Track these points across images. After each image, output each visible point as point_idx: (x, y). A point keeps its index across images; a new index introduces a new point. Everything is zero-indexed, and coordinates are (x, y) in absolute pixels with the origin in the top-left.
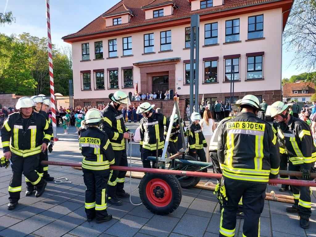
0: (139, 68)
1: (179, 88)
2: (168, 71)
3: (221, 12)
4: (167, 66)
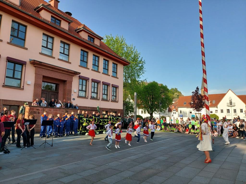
0: (35, 67)
1: (74, 99)
2: (66, 81)
3: (107, 53)
4: (66, 75)
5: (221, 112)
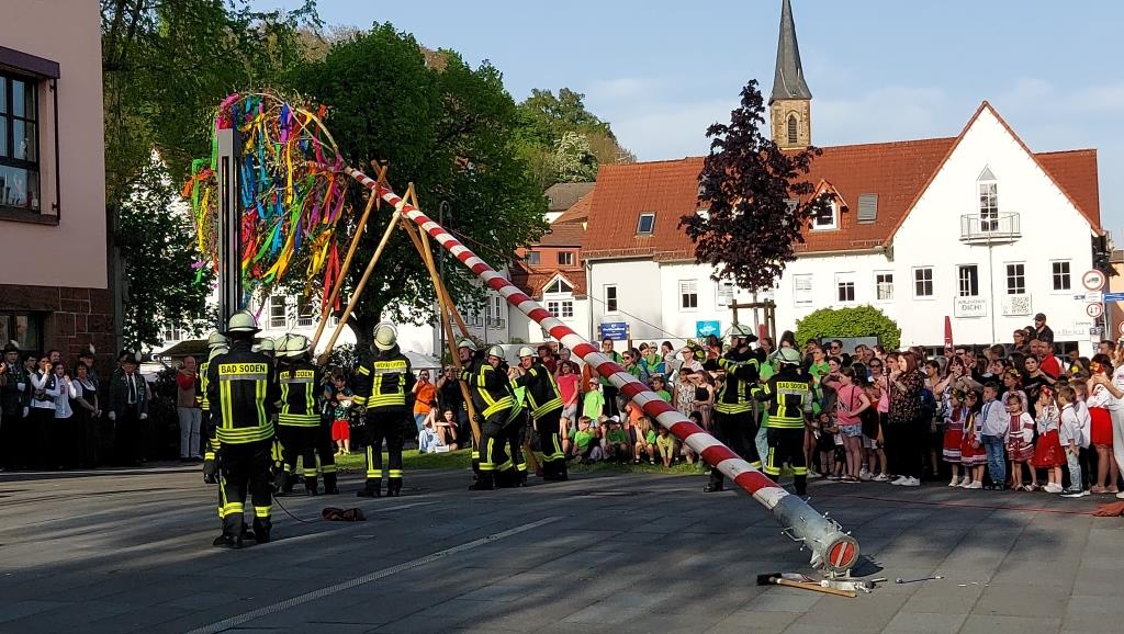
5: (920, 292)
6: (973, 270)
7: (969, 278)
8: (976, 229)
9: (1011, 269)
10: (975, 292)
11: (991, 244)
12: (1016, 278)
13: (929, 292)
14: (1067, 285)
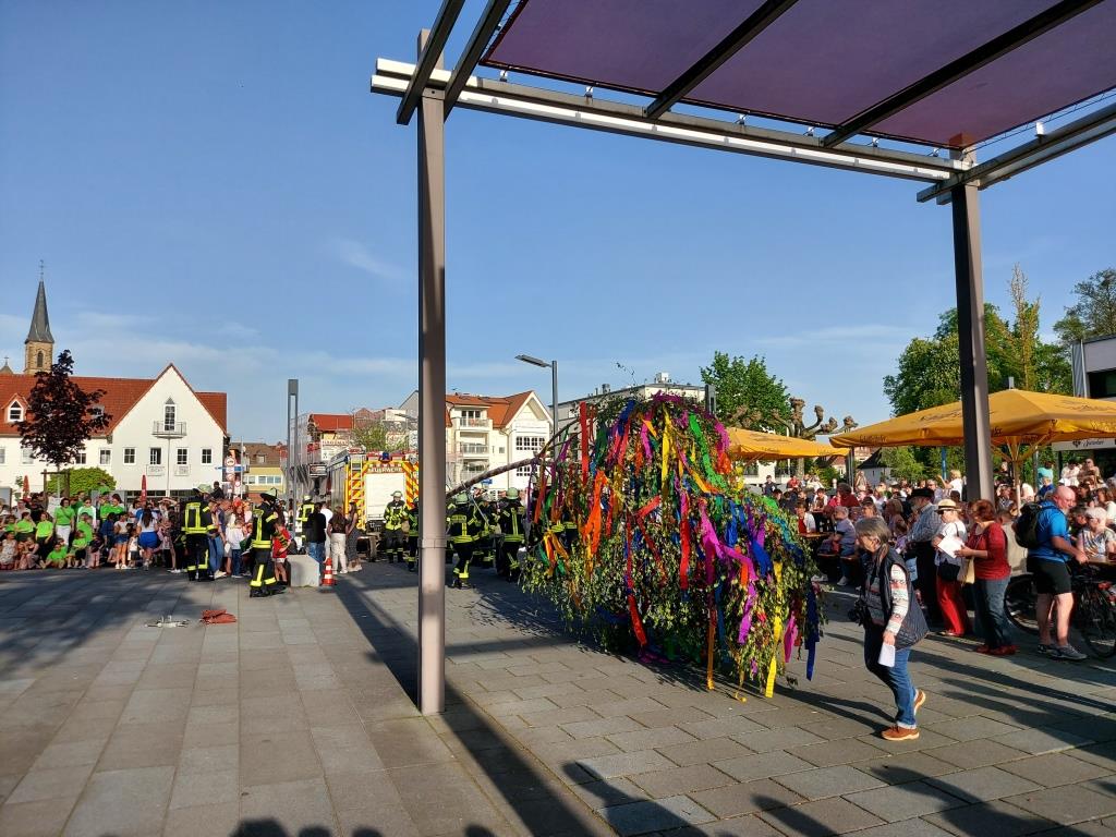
5: (126, 461)
6: (158, 451)
7: (156, 455)
8: (162, 429)
9: (180, 451)
10: (159, 463)
11: (169, 438)
12: (182, 456)
13: (132, 461)
14: (209, 461)
